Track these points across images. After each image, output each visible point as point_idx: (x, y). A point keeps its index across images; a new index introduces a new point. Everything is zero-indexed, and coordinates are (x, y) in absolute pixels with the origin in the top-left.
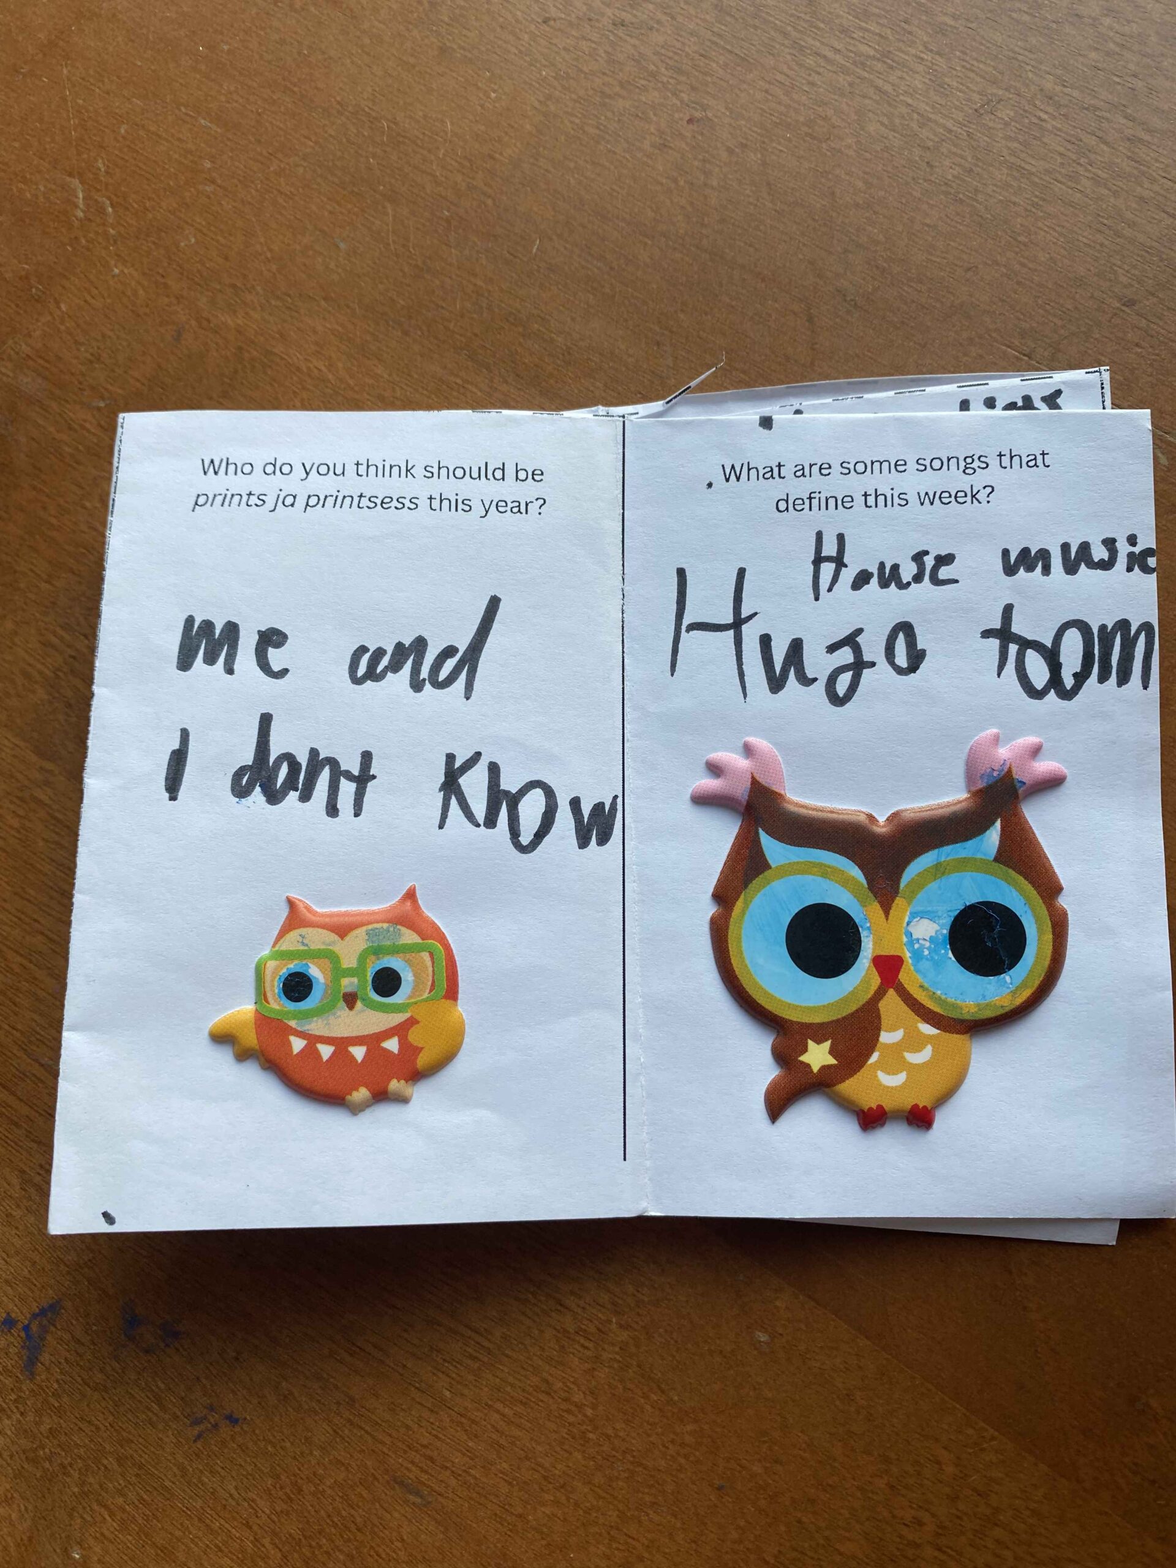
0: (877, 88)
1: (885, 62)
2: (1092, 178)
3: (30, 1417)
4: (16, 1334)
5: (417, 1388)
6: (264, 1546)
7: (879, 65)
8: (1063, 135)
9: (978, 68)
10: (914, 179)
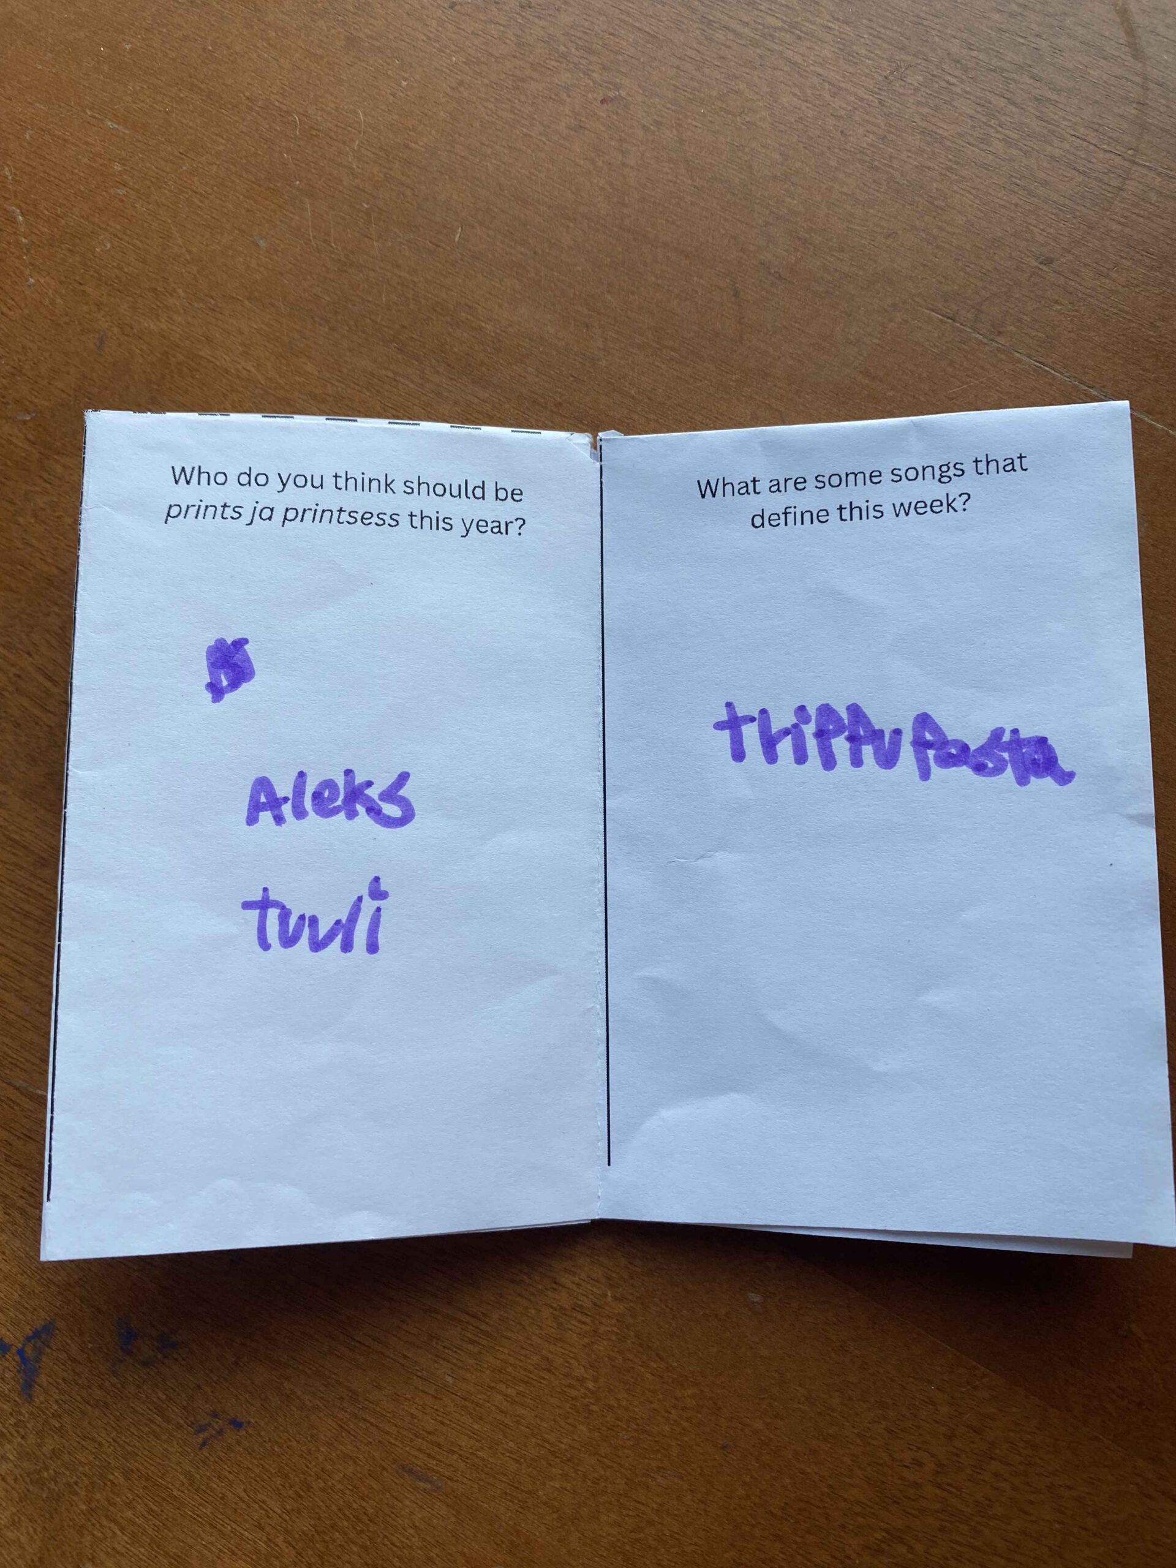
0: (788, 60)
1: (793, 33)
2: (1003, 139)
3: (32, 1439)
4: (11, 1359)
5: (418, 1377)
6: (277, 1545)
7: (788, 36)
8: (972, 97)
9: (885, 35)
10: (829, 148)
